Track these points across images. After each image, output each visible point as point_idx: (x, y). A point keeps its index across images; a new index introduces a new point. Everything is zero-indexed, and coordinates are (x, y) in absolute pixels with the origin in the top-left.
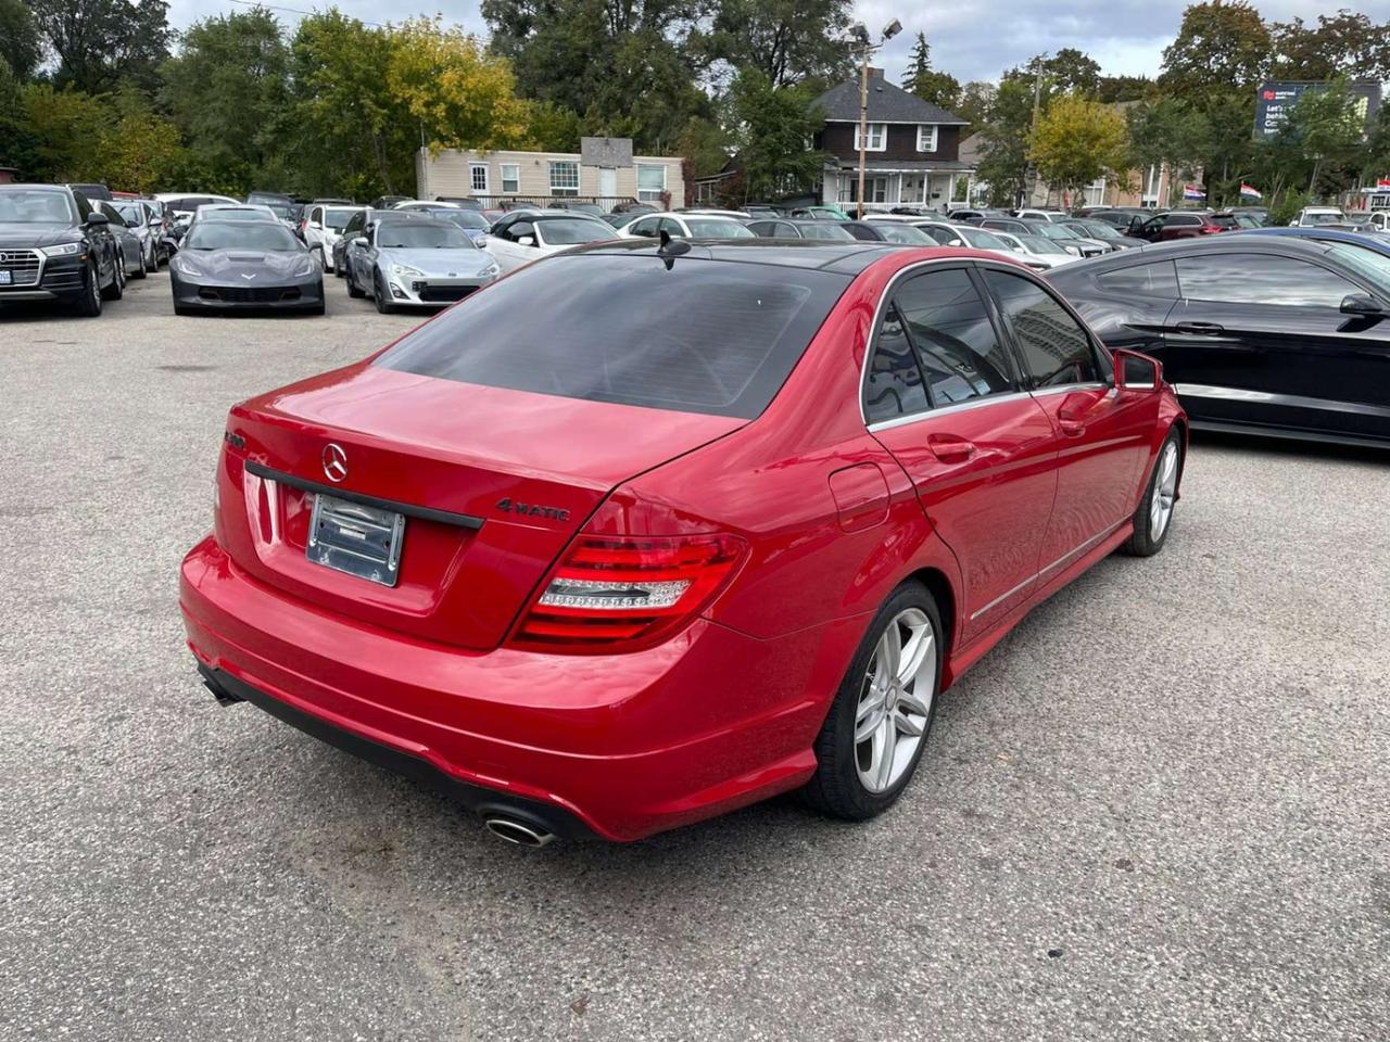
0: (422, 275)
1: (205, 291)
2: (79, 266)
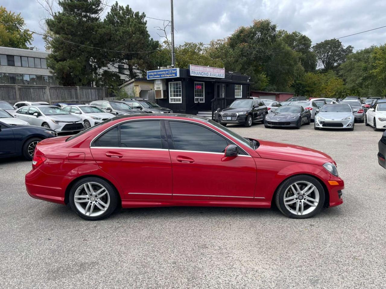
0: (324, 119)
1: (269, 122)
2: (245, 116)
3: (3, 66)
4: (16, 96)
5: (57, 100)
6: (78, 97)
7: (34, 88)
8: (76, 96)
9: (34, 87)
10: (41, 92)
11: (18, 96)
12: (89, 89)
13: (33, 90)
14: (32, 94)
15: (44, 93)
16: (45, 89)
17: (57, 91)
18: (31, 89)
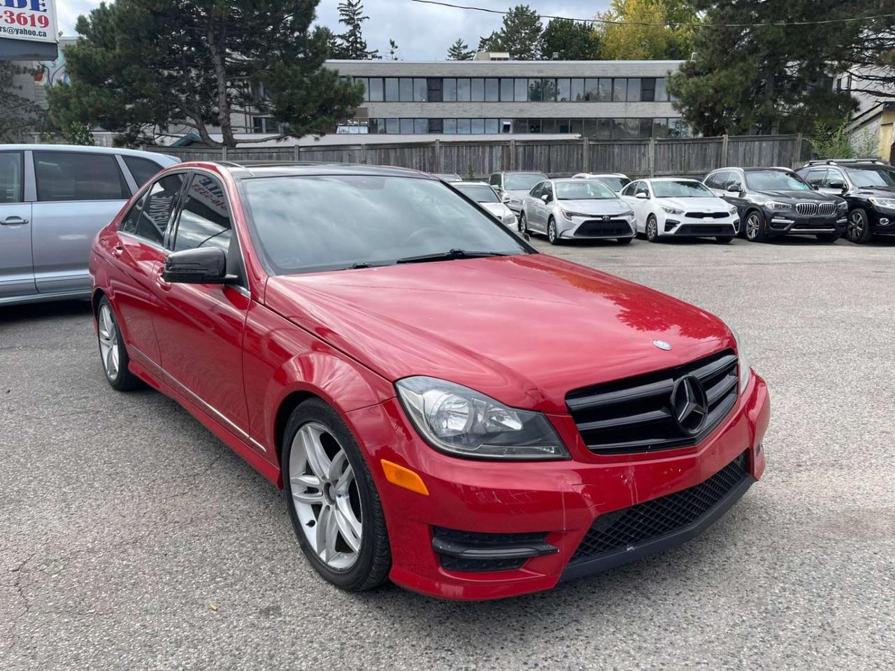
3: (632, 104)
4: (582, 164)
5: (668, 170)
6: (720, 161)
7: (621, 145)
8: (717, 161)
9: (621, 143)
10: (635, 153)
11: (586, 164)
12: (754, 141)
13: (618, 149)
14: (616, 159)
15: (643, 154)
16: (647, 146)
17: (672, 148)
18: (616, 147)
